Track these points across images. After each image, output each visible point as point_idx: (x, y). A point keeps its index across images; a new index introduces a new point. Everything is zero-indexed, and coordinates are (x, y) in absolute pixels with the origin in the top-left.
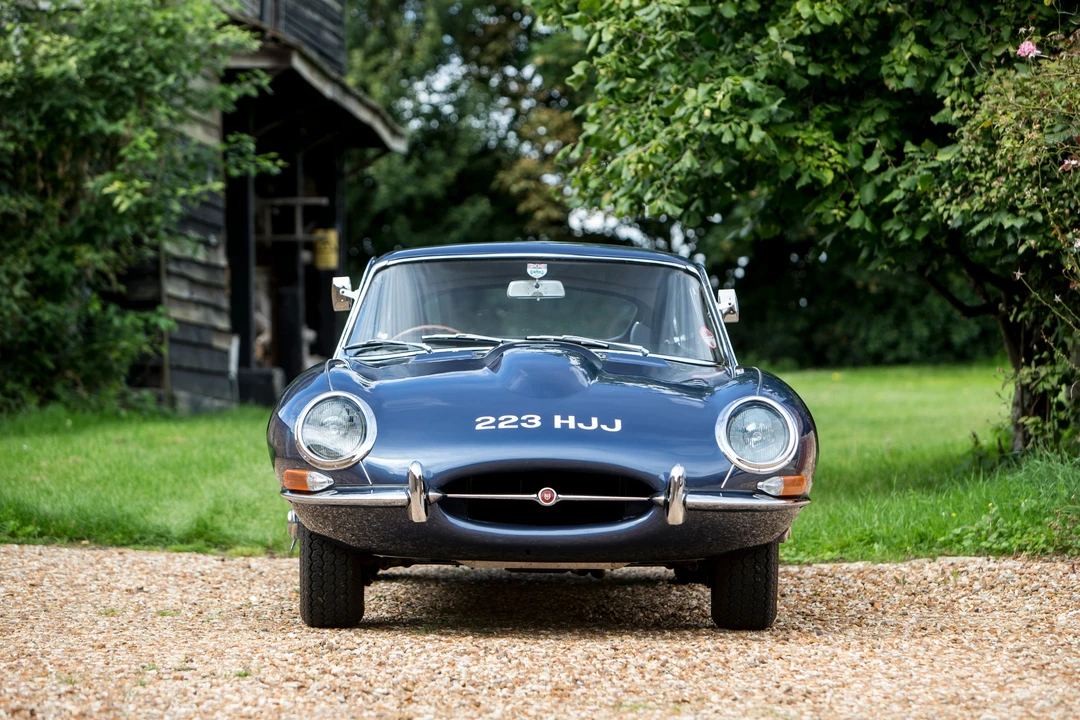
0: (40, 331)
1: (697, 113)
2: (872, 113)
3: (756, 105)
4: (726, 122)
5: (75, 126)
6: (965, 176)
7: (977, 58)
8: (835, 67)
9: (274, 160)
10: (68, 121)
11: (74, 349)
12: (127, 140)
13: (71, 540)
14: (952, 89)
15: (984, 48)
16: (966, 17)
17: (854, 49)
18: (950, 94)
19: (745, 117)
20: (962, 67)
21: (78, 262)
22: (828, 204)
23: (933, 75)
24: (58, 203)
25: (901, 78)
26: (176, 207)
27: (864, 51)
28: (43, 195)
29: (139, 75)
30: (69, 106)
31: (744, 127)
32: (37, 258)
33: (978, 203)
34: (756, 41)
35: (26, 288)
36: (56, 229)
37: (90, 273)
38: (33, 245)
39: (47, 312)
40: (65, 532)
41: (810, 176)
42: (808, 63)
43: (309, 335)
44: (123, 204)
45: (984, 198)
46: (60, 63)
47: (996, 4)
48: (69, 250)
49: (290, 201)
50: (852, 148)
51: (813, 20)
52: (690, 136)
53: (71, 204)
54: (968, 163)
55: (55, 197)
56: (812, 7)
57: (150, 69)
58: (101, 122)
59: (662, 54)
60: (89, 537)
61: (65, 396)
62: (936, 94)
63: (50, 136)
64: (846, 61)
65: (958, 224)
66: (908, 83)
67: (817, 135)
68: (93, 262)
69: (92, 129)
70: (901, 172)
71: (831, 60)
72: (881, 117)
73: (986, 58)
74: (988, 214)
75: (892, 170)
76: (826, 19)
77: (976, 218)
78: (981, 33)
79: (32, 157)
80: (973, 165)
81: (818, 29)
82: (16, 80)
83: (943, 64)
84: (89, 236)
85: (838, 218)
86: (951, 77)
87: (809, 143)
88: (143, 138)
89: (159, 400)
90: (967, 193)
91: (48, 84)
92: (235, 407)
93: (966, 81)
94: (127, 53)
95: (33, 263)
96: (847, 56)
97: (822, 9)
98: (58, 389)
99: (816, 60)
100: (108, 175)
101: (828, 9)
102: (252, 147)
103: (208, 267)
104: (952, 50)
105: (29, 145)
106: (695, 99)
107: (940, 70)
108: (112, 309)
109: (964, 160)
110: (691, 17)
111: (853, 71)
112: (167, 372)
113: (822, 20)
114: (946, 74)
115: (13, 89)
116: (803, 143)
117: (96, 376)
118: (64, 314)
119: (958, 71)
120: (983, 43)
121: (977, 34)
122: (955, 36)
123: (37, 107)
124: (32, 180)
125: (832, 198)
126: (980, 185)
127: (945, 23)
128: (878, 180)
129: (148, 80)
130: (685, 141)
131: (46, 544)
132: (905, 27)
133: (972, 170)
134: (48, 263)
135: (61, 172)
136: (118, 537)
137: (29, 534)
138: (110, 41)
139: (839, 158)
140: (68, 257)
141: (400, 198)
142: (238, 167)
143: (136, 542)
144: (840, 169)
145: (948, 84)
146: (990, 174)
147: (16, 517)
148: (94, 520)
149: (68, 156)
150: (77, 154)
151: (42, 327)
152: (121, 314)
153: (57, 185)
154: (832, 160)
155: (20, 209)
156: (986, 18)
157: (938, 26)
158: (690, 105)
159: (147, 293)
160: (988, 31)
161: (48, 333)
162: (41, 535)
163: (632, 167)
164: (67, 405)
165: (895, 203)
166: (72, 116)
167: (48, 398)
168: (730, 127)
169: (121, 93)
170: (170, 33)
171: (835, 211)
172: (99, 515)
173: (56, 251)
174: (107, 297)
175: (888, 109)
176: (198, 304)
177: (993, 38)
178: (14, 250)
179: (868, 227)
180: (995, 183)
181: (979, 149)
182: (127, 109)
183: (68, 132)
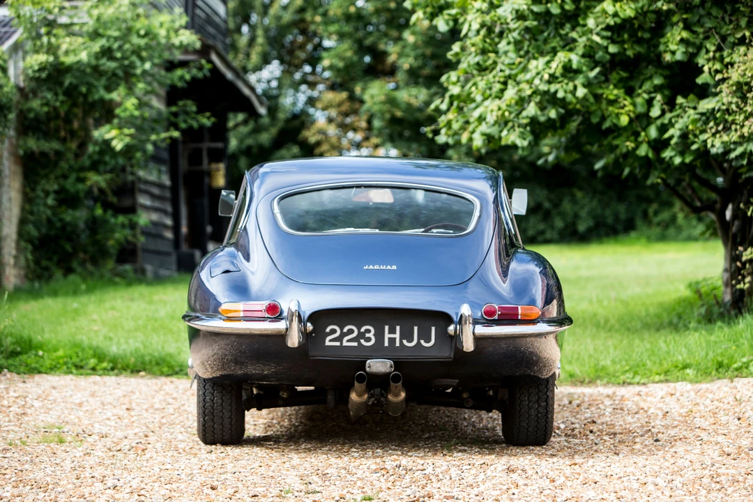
0: (64, 228)
1: (539, 76)
2: (651, 78)
3: (578, 72)
4: (559, 83)
5: (85, 96)
6: (724, 118)
7: (724, 38)
8: (626, 46)
9: (208, 118)
10: (81, 93)
11: (84, 238)
12: (120, 105)
13: (132, 372)
14: (709, 60)
15: (729, 32)
16: (714, 12)
17: (640, 34)
18: (708, 63)
19: (572, 79)
20: (715, 45)
21: (88, 183)
22: (623, 138)
23: (695, 51)
24: (74, 145)
25: (673, 53)
26: (150, 147)
27: (647, 35)
28: (64, 141)
29: (126, 62)
30: (82, 83)
31: (571, 86)
32: (62, 181)
33: (734, 137)
34: (573, 29)
35: (55, 200)
36: (72, 162)
37: (95, 190)
38: (59, 172)
39: (69, 216)
40: (128, 366)
41: (612, 121)
42: (608, 44)
43: (209, 229)
44: (118, 145)
45: (739, 133)
46: (75, 55)
47: (737, 2)
48: (82, 175)
49: (200, 145)
50: (639, 100)
51: (616, 15)
52: (534, 93)
53: (82, 146)
54: (727, 110)
55: (72, 140)
56: (615, 6)
57: (134, 58)
58: (102, 92)
59: (513, 38)
60: (145, 370)
61: (79, 269)
62: (698, 64)
63: (69, 103)
64: (634, 42)
65: (721, 151)
66: (679, 56)
67: (616, 92)
68: (97, 183)
69: (96, 97)
70: (674, 117)
71: (623, 42)
72: (658, 81)
73: (731, 39)
74: (740, 144)
75: (668, 115)
76: (624, 15)
77: (732, 146)
78: (726, 23)
79: (57, 116)
80: (730, 111)
81: (618, 20)
82: (48, 66)
83: (701, 44)
84: (95, 166)
85: (630, 148)
86: (708, 52)
87: (612, 97)
88: (131, 103)
89: (136, 271)
90: (727, 129)
91: (69, 69)
92: (176, 275)
93: (718, 55)
94: (120, 48)
95: (59, 184)
96: (634, 39)
97: (621, 7)
98: (75, 265)
99: (613, 42)
100: (107, 127)
101: (625, 7)
102: (194, 108)
103: (161, 186)
104: (706, 34)
105: (55, 108)
106: (537, 67)
107: (699, 48)
108: (110, 212)
109: (724, 107)
110: (532, 12)
111: (638, 49)
112: (140, 254)
113: (622, 15)
114: (704, 50)
115: (46, 72)
116: (607, 96)
117: (98, 255)
118: (77, 216)
119: (713, 48)
120: (728, 30)
121: (722, 23)
122: (709, 25)
123: (61, 84)
124: (57, 130)
125: (625, 135)
126: (736, 124)
127: (701, 16)
128: (659, 122)
129: (132, 66)
130: (530, 96)
131: (117, 375)
132: (675, 19)
133: (730, 114)
134: (70, 184)
135: (76, 125)
136: (165, 369)
137: (105, 369)
138: (108, 41)
139: (631, 108)
140: (81, 180)
141: (244, 146)
142: (185, 121)
143: (177, 373)
144: (632, 115)
145: (706, 57)
146: (742, 117)
147: (94, 356)
148: (147, 358)
149: (80, 115)
150: (86, 114)
151: (65, 225)
152: (115, 216)
153: (73, 133)
154: (627, 109)
155: (51, 149)
156: (729, 12)
157: (696, 19)
158: (534, 72)
159: (127, 202)
160: (731, 22)
161: (69, 229)
162: (113, 369)
163: (495, 113)
164: (80, 275)
165: (672, 137)
166: (84, 89)
167: (68, 271)
168: (562, 86)
169: (114, 74)
170: (146, 35)
171: (628, 143)
172: (150, 355)
173: (73, 176)
174: (106, 206)
175: (662, 75)
176: (156, 210)
177: (734, 26)
178: (46, 176)
179: (651, 155)
180: (746, 123)
181: (735, 100)
182: (118, 85)
183: (81, 99)
